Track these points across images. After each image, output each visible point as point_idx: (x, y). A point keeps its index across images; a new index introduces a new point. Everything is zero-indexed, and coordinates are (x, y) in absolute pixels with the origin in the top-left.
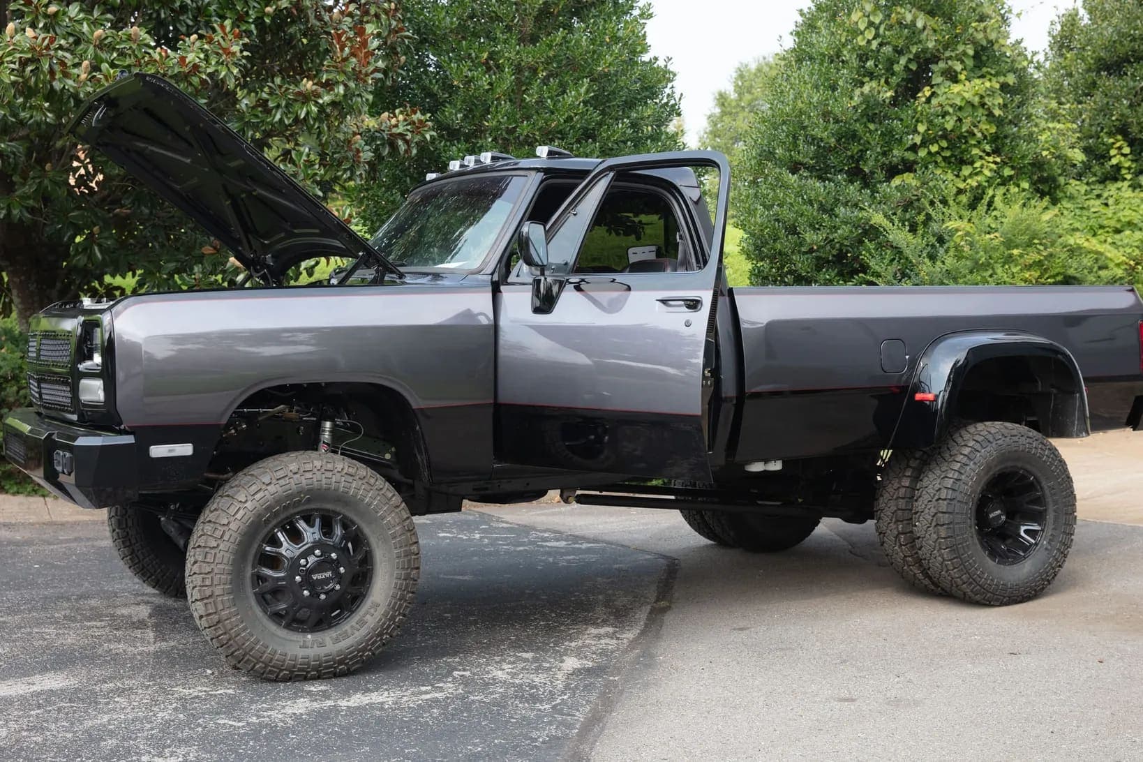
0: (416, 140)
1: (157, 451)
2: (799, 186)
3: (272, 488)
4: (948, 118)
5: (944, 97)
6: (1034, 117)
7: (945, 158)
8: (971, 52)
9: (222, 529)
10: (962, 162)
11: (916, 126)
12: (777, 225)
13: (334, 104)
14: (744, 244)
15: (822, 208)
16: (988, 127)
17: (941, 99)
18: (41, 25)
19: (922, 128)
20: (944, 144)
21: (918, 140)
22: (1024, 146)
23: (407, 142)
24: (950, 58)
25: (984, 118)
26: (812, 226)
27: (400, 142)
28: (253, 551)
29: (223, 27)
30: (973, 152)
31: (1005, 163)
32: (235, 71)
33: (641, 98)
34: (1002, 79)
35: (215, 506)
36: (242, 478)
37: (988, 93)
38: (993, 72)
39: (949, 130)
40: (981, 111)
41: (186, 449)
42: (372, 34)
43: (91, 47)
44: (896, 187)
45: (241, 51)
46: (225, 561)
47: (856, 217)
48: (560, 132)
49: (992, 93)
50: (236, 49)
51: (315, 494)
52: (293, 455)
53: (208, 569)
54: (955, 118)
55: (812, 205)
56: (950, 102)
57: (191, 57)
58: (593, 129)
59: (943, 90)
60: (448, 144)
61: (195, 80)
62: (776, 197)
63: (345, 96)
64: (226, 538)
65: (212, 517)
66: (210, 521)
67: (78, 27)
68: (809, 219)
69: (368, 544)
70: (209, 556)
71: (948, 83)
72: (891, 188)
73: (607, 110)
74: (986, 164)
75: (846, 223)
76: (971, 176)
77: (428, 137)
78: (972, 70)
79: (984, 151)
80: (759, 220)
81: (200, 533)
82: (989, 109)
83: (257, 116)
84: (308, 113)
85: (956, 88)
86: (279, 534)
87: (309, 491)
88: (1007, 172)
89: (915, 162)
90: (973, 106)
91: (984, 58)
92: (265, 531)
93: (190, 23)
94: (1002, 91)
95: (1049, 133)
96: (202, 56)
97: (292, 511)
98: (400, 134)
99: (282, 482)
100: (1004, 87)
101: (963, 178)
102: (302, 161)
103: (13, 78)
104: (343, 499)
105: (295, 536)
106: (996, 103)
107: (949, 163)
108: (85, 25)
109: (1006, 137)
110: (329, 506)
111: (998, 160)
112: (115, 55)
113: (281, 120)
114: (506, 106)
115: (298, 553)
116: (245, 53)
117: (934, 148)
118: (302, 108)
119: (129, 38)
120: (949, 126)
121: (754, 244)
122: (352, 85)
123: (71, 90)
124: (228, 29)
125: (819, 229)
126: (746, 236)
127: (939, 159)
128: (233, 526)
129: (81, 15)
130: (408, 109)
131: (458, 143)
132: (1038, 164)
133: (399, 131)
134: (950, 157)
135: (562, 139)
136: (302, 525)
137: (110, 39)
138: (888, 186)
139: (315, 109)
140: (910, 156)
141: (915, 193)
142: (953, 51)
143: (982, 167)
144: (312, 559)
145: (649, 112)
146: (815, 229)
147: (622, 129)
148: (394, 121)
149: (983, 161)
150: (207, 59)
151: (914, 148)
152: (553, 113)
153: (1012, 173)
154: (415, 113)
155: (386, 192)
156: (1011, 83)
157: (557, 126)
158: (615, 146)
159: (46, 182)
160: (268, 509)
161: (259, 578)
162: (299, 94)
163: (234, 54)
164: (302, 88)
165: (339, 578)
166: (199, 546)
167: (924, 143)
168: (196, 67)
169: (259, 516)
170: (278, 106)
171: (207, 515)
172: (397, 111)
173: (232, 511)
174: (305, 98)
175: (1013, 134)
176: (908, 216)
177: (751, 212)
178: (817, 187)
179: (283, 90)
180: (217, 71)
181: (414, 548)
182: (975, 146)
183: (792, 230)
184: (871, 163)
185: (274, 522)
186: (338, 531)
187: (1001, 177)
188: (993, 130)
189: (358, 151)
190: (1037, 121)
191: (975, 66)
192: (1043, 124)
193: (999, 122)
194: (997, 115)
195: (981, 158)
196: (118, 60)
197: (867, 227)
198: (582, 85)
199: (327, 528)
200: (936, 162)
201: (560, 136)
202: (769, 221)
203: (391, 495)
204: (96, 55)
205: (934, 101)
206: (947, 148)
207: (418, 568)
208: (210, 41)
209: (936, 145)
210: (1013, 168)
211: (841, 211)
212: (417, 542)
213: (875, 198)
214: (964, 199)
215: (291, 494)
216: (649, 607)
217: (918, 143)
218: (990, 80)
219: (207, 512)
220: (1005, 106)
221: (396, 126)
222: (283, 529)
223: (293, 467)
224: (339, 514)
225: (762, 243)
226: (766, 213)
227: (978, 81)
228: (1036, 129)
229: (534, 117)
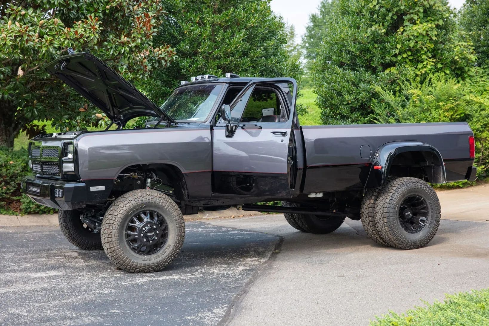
0: (169, 60)
1: (93, 189)
2: (343, 74)
3: (132, 202)
4: (411, 41)
5: (409, 31)
6: (452, 40)
7: (410, 60)
8: (422, 11)
9: (115, 217)
10: (418, 61)
11: (396, 45)
12: (333, 92)
13: (136, 47)
14: (318, 101)
15: (354, 84)
16: (430, 45)
17: (408, 33)
18: (18, 19)
19: (399, 46)
20: (409, 53)
21: (397, 52)
22: (447, 54)
23: (166, 61)
24: (412, 13)
25: (428, 41)
26: (348, 92)
27: (163, 61)
28: (126, 225)
29: (91, 17)
30: (423, 57)
31: (438, 62)
32: (97, 36)
33: (269, 37)
34: (436, 23)
35: (112, 209)
36: (121, 199)
37: (430, 29)
38: (433, 19)
39: (412, 47)
40: (427, 38)
41: (102, 188)
42: (152, 16)
43: (38, 28)
44: (387, 74)
45: (99, 28)
46: (116, 228)
47: (369, 88)
48: (232, 53)
49: (432, 28)
50: (97, 26)
51: (147, 204)
52: (139, 190)
53: (110, 231)
54: (414, 42)
55: (349, 83)
56: (412, 34)
57: (79, 31)
58: (247, 52)
59: (409, 28)
60: (182, 59)
61: (82, 41)
62: (332, 79)
63: (141, 43)
64: (116, 220)
65: (111, 213)
66: (110, 214)
67: (33, 19)
68: (347, 89)
69: (166, 223)
70: (111, 227)
71: (411, 25)
72: (384, 75)
73: (253, 43)
74: (429, 62)
75: (364, 91)
76: (422, 68)
77: (174, 58)
78: (422, 19)
79: (428, 56)
80: (324, 90)
81: (107, 218)
82: (430, 37)
83: (102, 52)
84: (125, 51)
85: (415, 27)
86: (135, 219)
87: (146, 203)
88: (439, 66)
89: (396, 62)
90: (423, 35)
91: (429, 13)
92: (130, 217)
93: (75, 14)
94: (437, 28)
95: (459, 47)
96: (83, 30)
97: (139, 211)
98: (163, 58)
99: (136, 200)
100: (438, 26)
101: (418, 69)
102: (123, 71)
103: (11, 43)
104: (157, 206)
105: (141, 220)
106: (434, 34)
107: (413, 62)
108: (35, 18)
109: (439, 49)
110: (153, 209)
111: (434, 61)
112: (48, 30)
113: (113, 54)
114: (208, 43)
115: (142, 226)
116: (101, 28)
117: (405, 56)
118: (122, 49)
119: (54, 23)
120: (412, 45)
121: (322, 101)
122: (144, 39)
123: (32, 46)
124: (93, 17)
125: (352, 94)
126: (319, 97)
127: (407, 60)
128: (119, 216)
129: (34, 14)
130: (166, 46)
131: (186, 59)
132: (454, 62)
133: (162, 56)
134: (413, 59)
135: (233, 56)
136: (143, 216)
137: (46, 24)
138: (383, 73)
139: (128, 49)
140: (394, 59)
141: (396, 76)
142: (413, 10)
143: (427, 64)
144: (147, 228)
145: (272, 43)
146: (350, 94)
147: (260, 51)
148: (160, 52)
149: (428, 61)
150: (85, 31)
151: (396, 56)
152: (229, 45)
153: (442, 66)
154: (168, 47)
155: (155, 81)
156: (441, 25)
157: (231, 51)
158: (257, 59)
159: (18, 83)
160: (131, 210)
161: (128, 235)
162: (121, 42)
163: (96, 29)
164: (122, 40)
165: (157, 235)
166: (107, 223)
167: (400, 54)
168: (82, 35)
169: (128, 212)
170: (112, 48)
171: (109, 212)
172: (161, 47)
173: (118, 210)
174: (123, 44)
175: (442, 48)
176: (393, 87)
177: (321, 86)
178: (351, 74)
179: (114, 40)
180: (90, 36)
181: (183, 225)
182: (424, 54)
183: (340, 94)
184: (376, 63)
185: (133, 215)
186: (156, 218)
187: (436, 68)
188: (433, 46)
189: (146, 66)
190: (454, 41)
191: (424, 16)
192: (456, 43)
193: (436, 43)
194: (434, 40)
195: (427, 59)
196: (50, 32)
197: (374, 93)
198: (242, 33)
199: (152, 217)
200: (406, 62)
201: (232, 55)
202: (329, 90)
203: (174, 205)
204: (40, 31)
205: (405, 34)
206: (411, 55)
207: (184, 232)
208: (87, 23)
209: (406, 54)
210: (442, 64)
211: (362, 85)
212: (184, 223)
213: (378, 79)
214: (418, 79)
215: (139, 205)
216: (271, 252)
217: (398, 53)
218: (431, 23)
219: (109, 211)
220: (438, 35)
221: (161, 54)
222: (136, 217)
223: (140, 194)
224: (155, 212)
225: (326, 100)
226: (328, 86)
227: (425, 24)
228: (453, 46)
229: (220, 47)
